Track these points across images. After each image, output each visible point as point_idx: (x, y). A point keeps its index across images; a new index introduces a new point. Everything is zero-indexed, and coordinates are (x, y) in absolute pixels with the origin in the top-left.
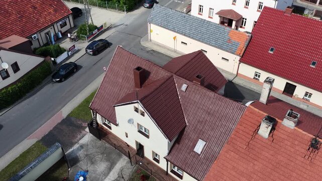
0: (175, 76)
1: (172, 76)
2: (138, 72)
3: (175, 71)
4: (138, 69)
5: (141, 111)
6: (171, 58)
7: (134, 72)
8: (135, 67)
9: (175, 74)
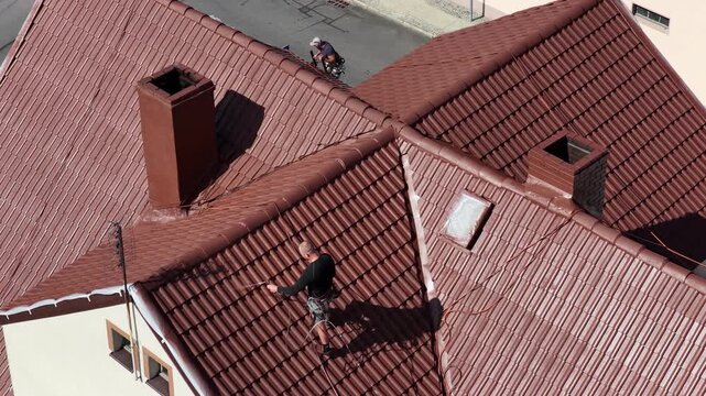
0: (408, 142)
1: (390, 139)
2: (165, 102)
3: (417, 106)
4: (170, 80)
5: (152, 362)
6: (417, 37)
7: (142, 98)
8: (152, 71)
9: (415, 124)
